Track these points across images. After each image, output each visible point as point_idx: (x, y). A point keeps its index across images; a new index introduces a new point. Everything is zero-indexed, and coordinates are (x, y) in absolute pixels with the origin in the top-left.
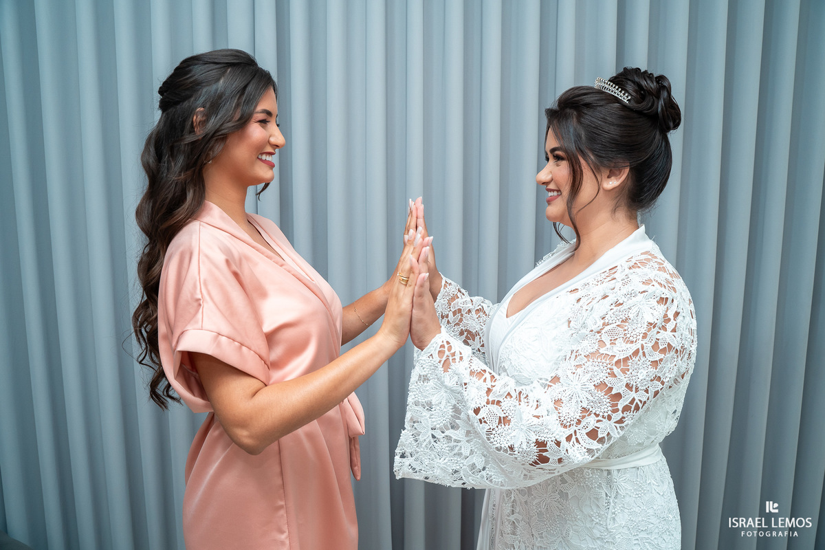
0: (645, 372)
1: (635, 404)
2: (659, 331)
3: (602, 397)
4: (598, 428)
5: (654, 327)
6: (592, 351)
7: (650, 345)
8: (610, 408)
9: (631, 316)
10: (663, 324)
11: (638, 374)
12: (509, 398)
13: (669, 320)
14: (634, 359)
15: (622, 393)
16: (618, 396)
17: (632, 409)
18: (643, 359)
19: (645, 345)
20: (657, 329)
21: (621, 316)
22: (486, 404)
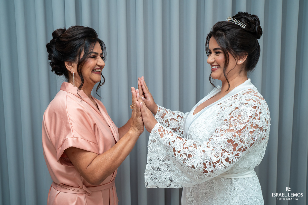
0: (247, 136)
1: (243, 148)
2: (253, 119)
3: (230, 145)
4: (229, 157)
5: (251, 118)
6: (227, 128)
7: (250, 125)
8: (233, 149)
9: (242, 114)
10: (255, 117)
11: (245, 136)
12: (191, 147)
13: (257, 115)
14: (244, 130)
15: (238, 143)
16: (236, 145)
17: (242, 150)
18: (247, 130)
19: (248, 124)
20: (252, 119)
21: (238, 114)
22: (183, 149)
